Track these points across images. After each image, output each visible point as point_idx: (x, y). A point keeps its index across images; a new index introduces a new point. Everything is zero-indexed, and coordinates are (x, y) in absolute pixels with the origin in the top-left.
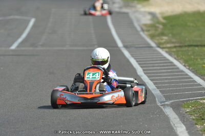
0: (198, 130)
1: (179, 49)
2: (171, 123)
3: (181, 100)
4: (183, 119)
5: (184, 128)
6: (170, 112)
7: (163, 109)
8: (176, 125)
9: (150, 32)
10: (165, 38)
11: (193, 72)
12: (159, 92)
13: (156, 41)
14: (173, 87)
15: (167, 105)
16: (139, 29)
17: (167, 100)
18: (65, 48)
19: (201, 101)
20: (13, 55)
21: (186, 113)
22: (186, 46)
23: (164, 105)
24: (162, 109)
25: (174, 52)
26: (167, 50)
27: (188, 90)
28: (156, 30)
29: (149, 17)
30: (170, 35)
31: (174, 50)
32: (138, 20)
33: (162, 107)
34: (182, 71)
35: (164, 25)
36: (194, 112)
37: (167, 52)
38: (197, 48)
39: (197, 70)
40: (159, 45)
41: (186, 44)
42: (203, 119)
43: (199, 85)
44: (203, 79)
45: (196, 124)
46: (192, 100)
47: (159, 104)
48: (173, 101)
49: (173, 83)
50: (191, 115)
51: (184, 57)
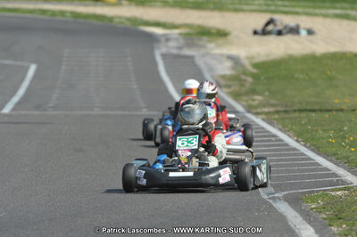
0: (334, 234)
1: (283, 115)
2: (290, 223)
3: (300, 191)
4: (308, 217)
5: (312, 230)
6: (284, 208)
7: (274, 204)
8: (298, 226)
9: (232, 89)
10: (259, 98)
11: (313, 150)
13: (244, 103)
14: (282, 172)
15: (279, 198)
17: (277, 191)
19: (333, 193)
20: (9, 123)
21: (312, 209)
22: (295, 111)
23: (273, 198)
24: (271, 206)
25: (275, 119)
26: (264, 117)
27: (309, 177)
28: (242, 85)
29: (229, 64)
30: (267, 93)
31: (276, 116)
32: (211, 70)
33: (271, 201)
34: (295, 149)
35: (254, 76)
36: (324, 208)
37: (264, 120)
38: (314, 114)
39: (318, 148)
40: (249, 109)
41: (296, 108)
42: (340, 218)
43: (326, 169)
44: (331, 161)
45: (330, 225)
46: (318, 191)
47: (265, 197)
48: (287, 193)
49: (282, 166)
50: (320, 212)
51: (294, 128)
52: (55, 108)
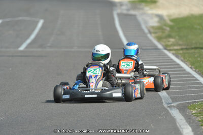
1: (185, 51)
2: (178, 124)
3: (188, 102)
4: (189, 120)
5: (190, 129)
6: (176, 114)
7: (170, 111)
8: (182, 127)
10: (172, 40)
11: (199, 74)
12: (166, 94)
13: (163, 43)
14: (179, 88)
15: (174, 107)
16: (146, 31)
17: (173, 102)
18: (73, 50)
20: (21, 56)
21: (192, 114)
22: (192, 48)
23: (170, 107)
24: (168, 111)
25: (181, 54)
26: (174, 52)
27: (194, 92)
28: (163, 32)
29: (156, 19)
30: (177, 37)
31: (181, 52)
32: (146, 22)
33: (168, 109)
34: (189, 73)
35: (171, 27)
36: (200, 113)
37: (173, 54)
40: (166, 48)
41: (193, 46)
45: (202, 126)
46: (198, 102)
47: (165, 106)
48: (179, 103)
49: (179, 84)
50: (198, 116)
51: (190, 59)
52: (51, 47)
